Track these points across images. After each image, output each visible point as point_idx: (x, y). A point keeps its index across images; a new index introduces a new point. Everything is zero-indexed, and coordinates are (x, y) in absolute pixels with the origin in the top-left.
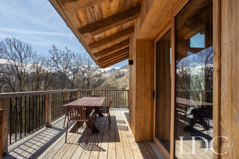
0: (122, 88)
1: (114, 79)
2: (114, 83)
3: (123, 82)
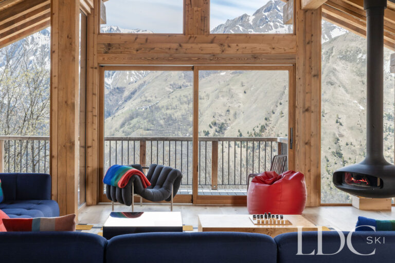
0: (215, 124)
1: (180, 83)
2: (175, 103)
3: (217, 97)
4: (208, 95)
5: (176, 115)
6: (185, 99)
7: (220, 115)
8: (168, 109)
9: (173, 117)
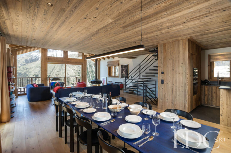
4: (33, 68)
5: (22, 73)
6: (25, 68)
7: (37, 73)
8: (19, 71)
9: (21, 73)
